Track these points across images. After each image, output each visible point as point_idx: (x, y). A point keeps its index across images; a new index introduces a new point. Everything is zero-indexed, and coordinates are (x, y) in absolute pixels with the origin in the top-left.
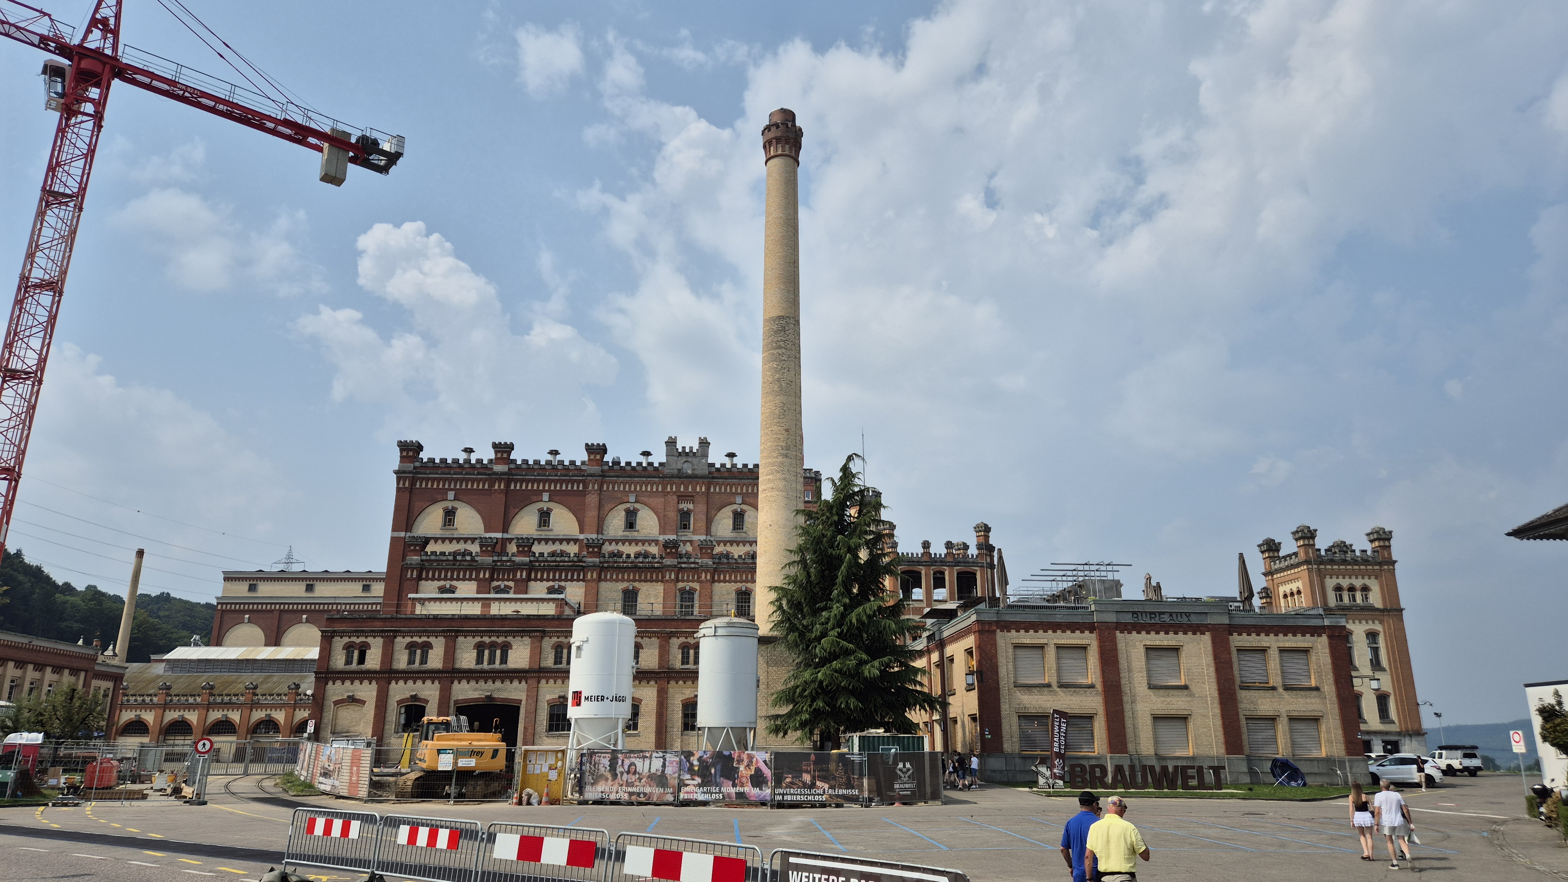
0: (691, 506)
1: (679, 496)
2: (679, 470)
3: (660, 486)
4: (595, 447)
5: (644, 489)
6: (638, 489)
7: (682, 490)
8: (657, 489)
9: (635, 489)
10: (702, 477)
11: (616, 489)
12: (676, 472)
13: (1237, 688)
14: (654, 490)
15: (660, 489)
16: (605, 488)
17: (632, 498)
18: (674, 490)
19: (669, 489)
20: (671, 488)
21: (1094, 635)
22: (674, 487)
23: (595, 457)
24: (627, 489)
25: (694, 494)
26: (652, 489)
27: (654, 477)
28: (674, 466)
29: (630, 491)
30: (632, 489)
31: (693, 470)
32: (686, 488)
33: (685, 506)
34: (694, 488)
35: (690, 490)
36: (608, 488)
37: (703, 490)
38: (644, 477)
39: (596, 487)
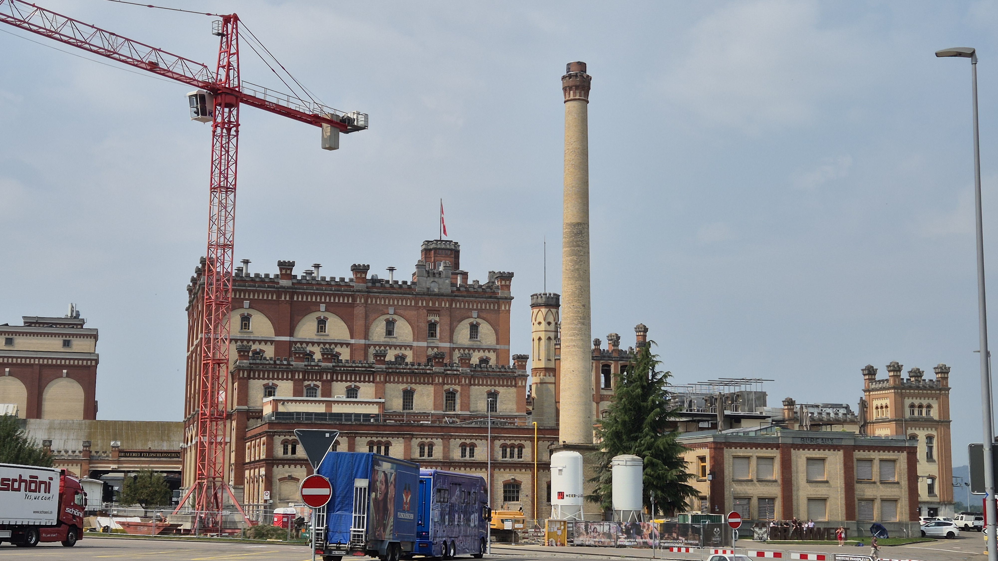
0: (437, 319)
1: (428, 310)
2: (428, 289)
3: (413, 302)
4: (361, 268)
5: (400, 304)
6: (396, 303)
7: (431, 305)
8: (411, 304)
9: (394, 303)
10: (447, 295)
11: (378, 303)
12: (425, 290)
13: (855, 482)
14: (409, 304)
15: (413, 304)
16: (369, 302)
17: (391, 311)
18: (424, 305)
19: (420, 304)
20: (422, 304)
21: (778, 451)
22: (424, 303)
23: (361, 276)
24: (387, 303)
25: (440, 309)
26: (406, 303)
27: (409, 294)
28: (424, 285)
29: (389, 305)
30: (391, 303)
31: (439, 289)
32: (434, 304)
33: (433, 318)
34: (440, 304)
35: (437, 305)
36: (372, 301)
37: (447, 306)
38: (401, 294)
39: (363, 301)
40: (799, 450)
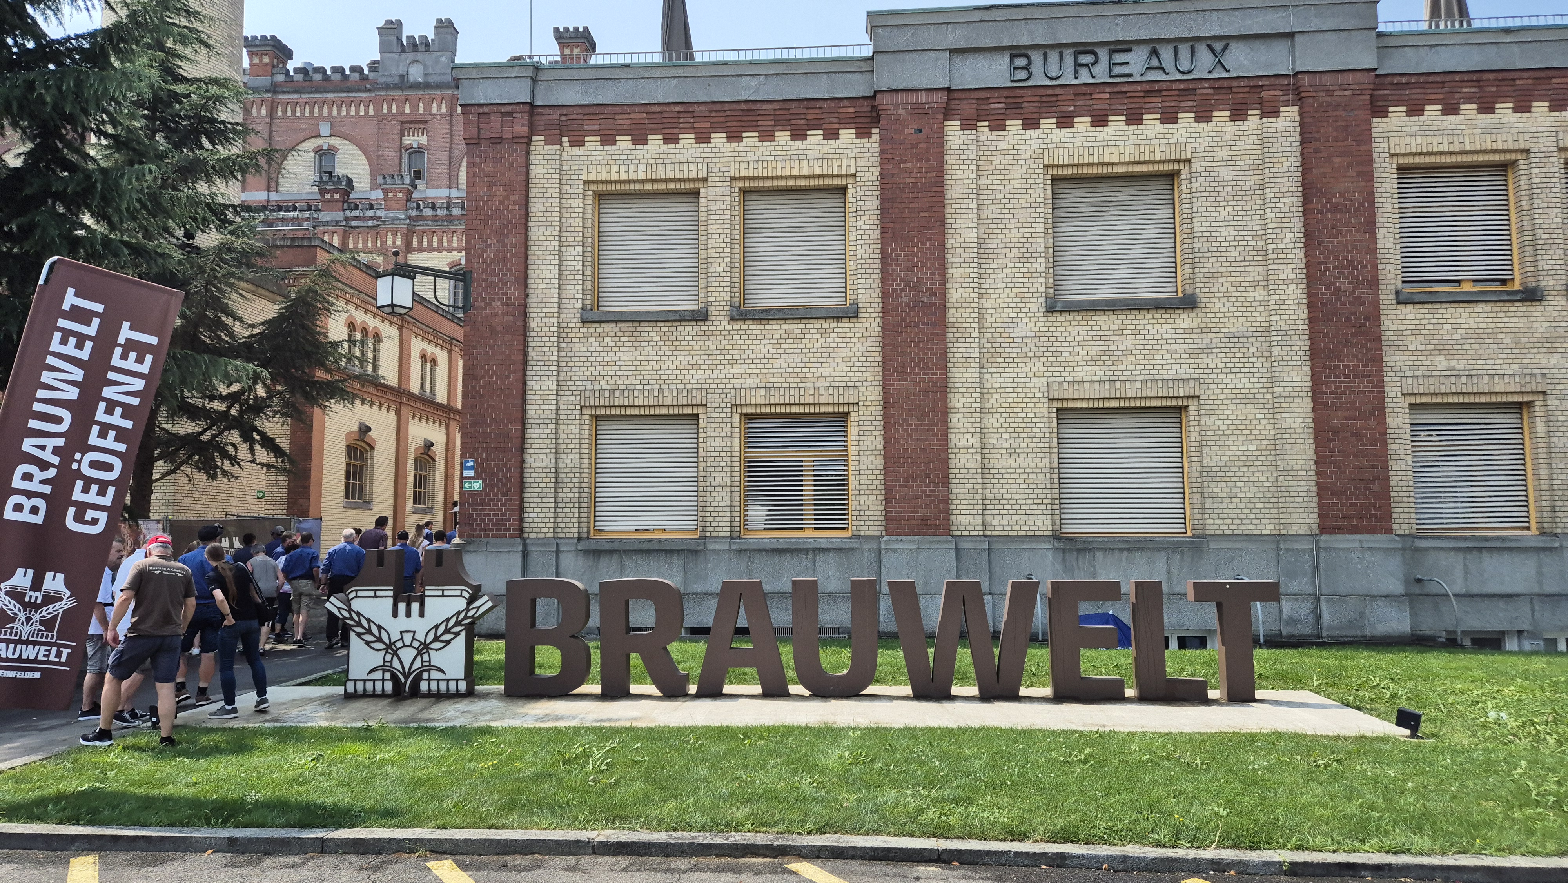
40: (998, 126)
